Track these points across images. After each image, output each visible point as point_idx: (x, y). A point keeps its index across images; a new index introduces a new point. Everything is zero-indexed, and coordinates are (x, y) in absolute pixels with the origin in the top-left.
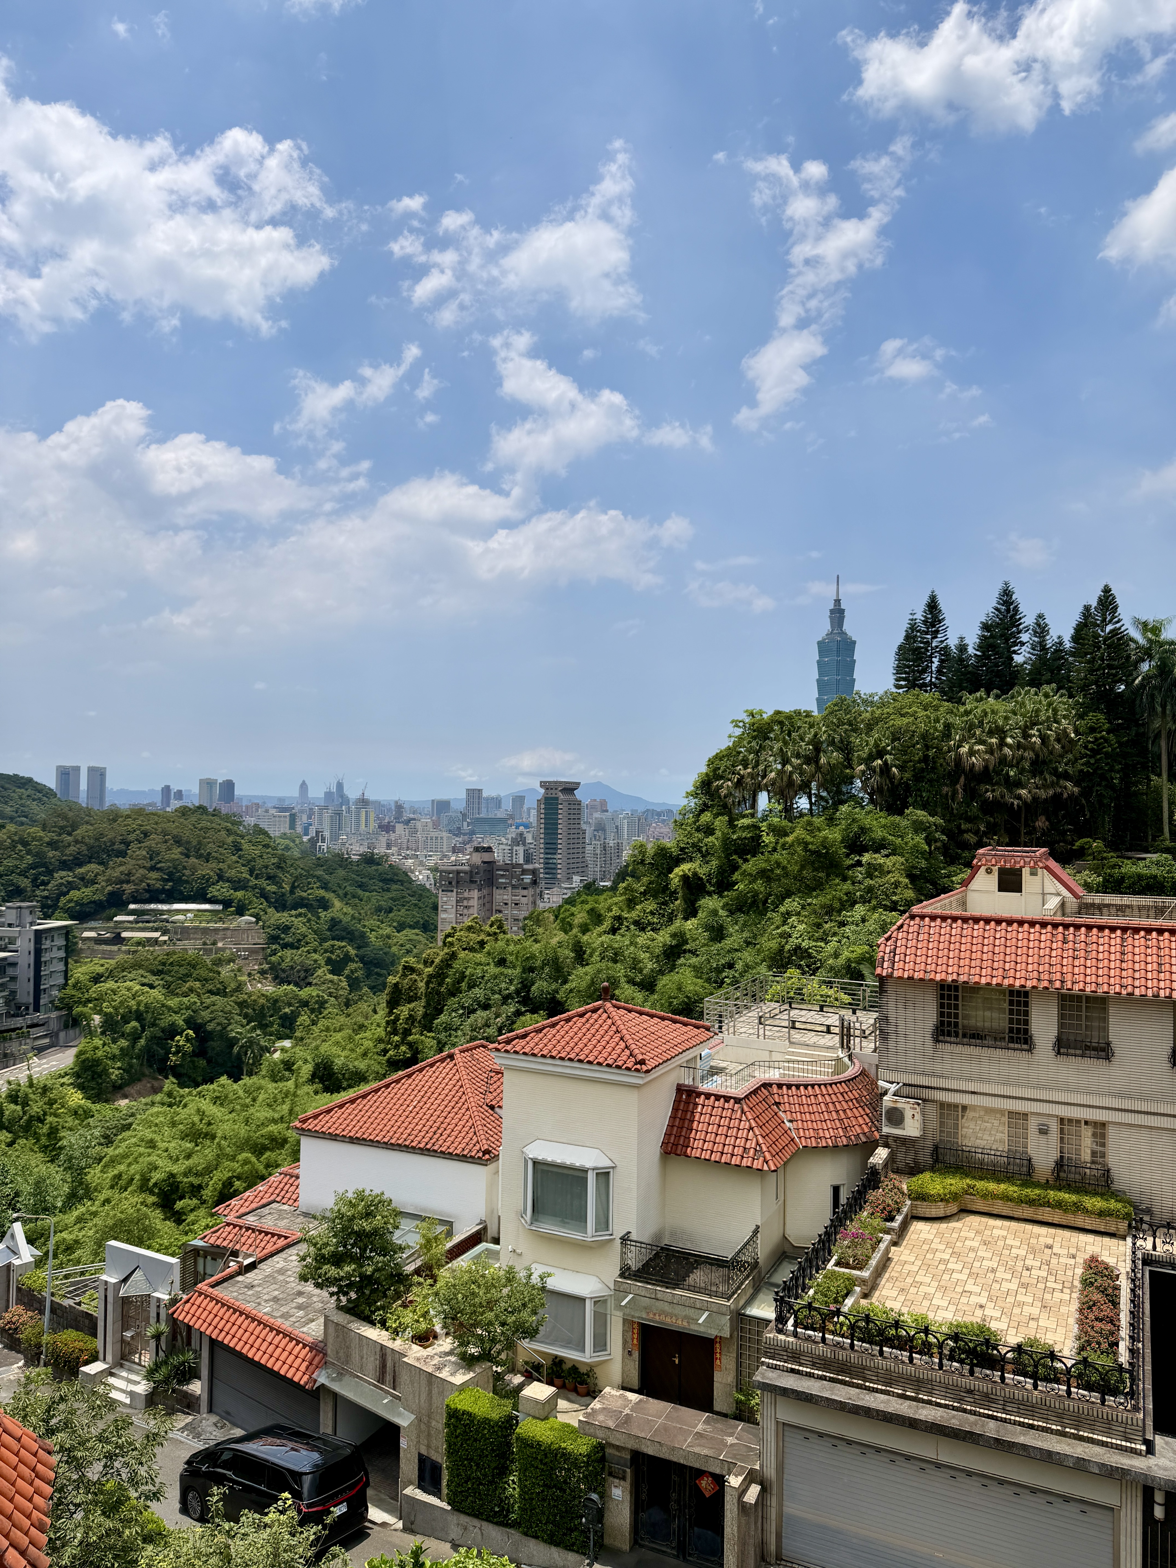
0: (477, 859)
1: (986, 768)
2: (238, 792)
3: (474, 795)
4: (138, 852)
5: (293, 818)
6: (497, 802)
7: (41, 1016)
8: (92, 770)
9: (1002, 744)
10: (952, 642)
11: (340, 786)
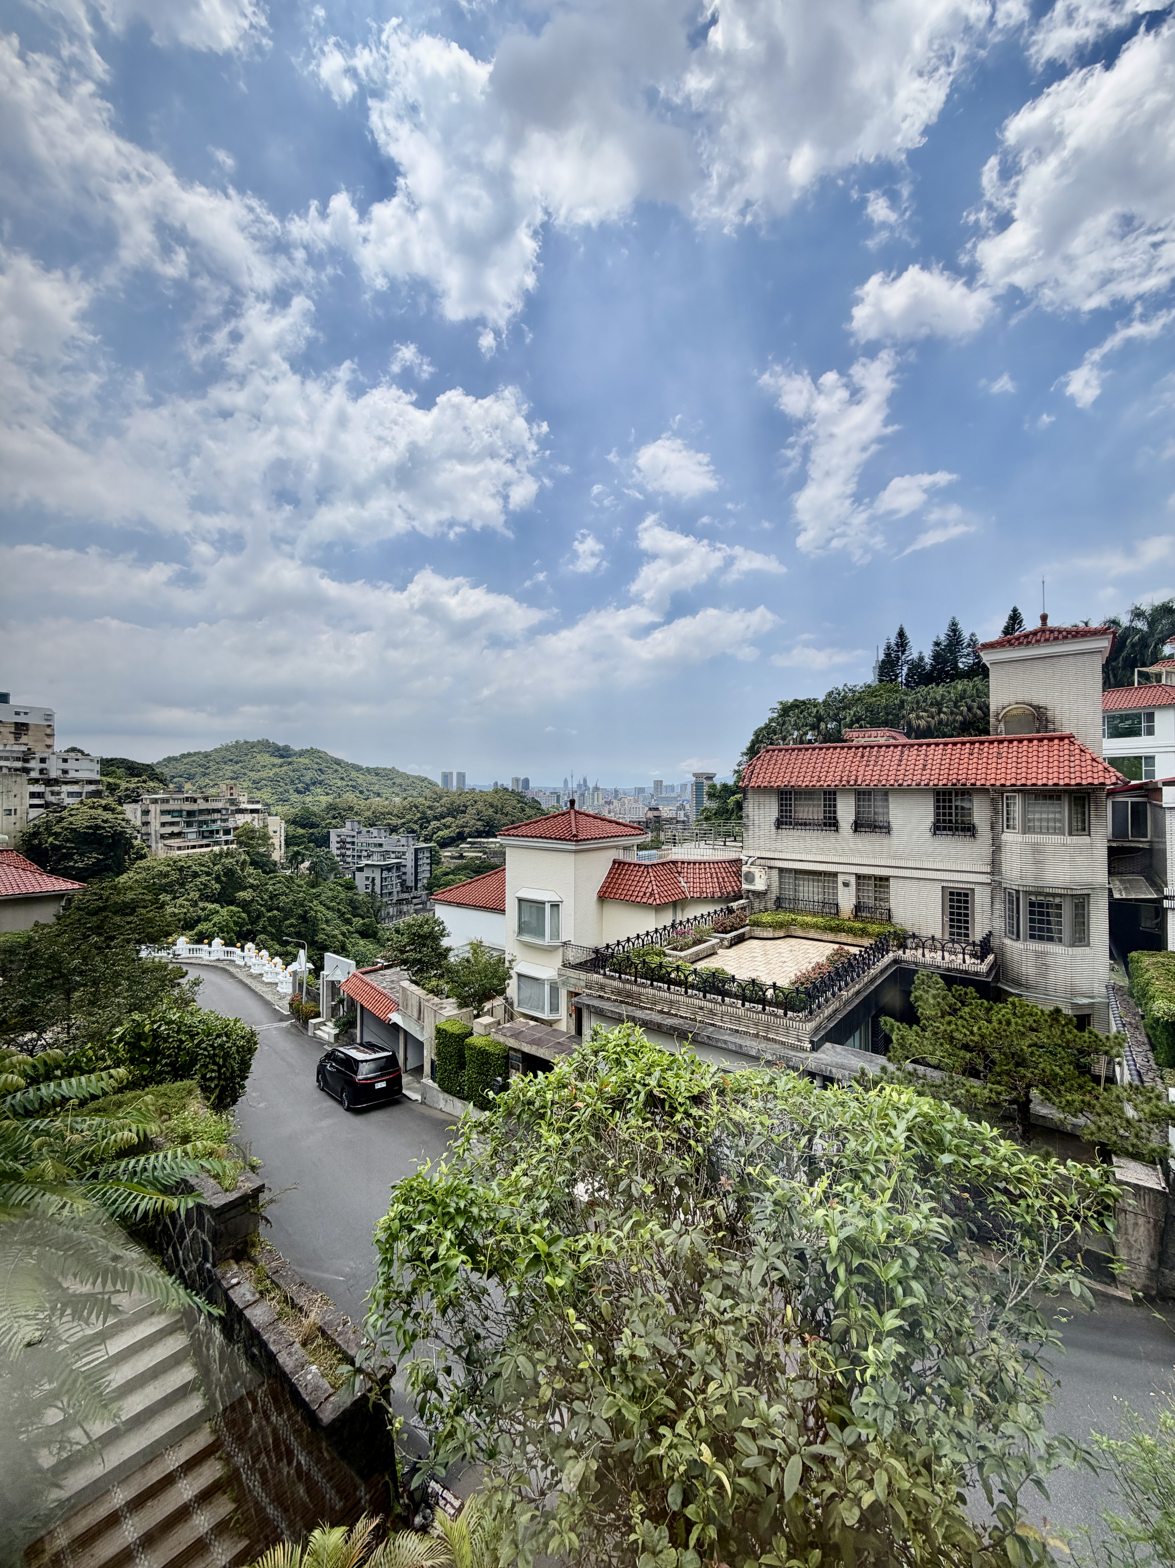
0: (650, 814)
1: (929, 727)
2: (531, 785)
3: (658, 784)
4: (471, 811)
5: (558, 797)
6: (672, 788)
7: (419, 893)
8: (459, 774)
9: (940, 712)
10: (915, 656)
11: (585, 781)
